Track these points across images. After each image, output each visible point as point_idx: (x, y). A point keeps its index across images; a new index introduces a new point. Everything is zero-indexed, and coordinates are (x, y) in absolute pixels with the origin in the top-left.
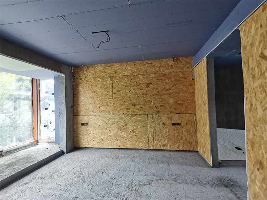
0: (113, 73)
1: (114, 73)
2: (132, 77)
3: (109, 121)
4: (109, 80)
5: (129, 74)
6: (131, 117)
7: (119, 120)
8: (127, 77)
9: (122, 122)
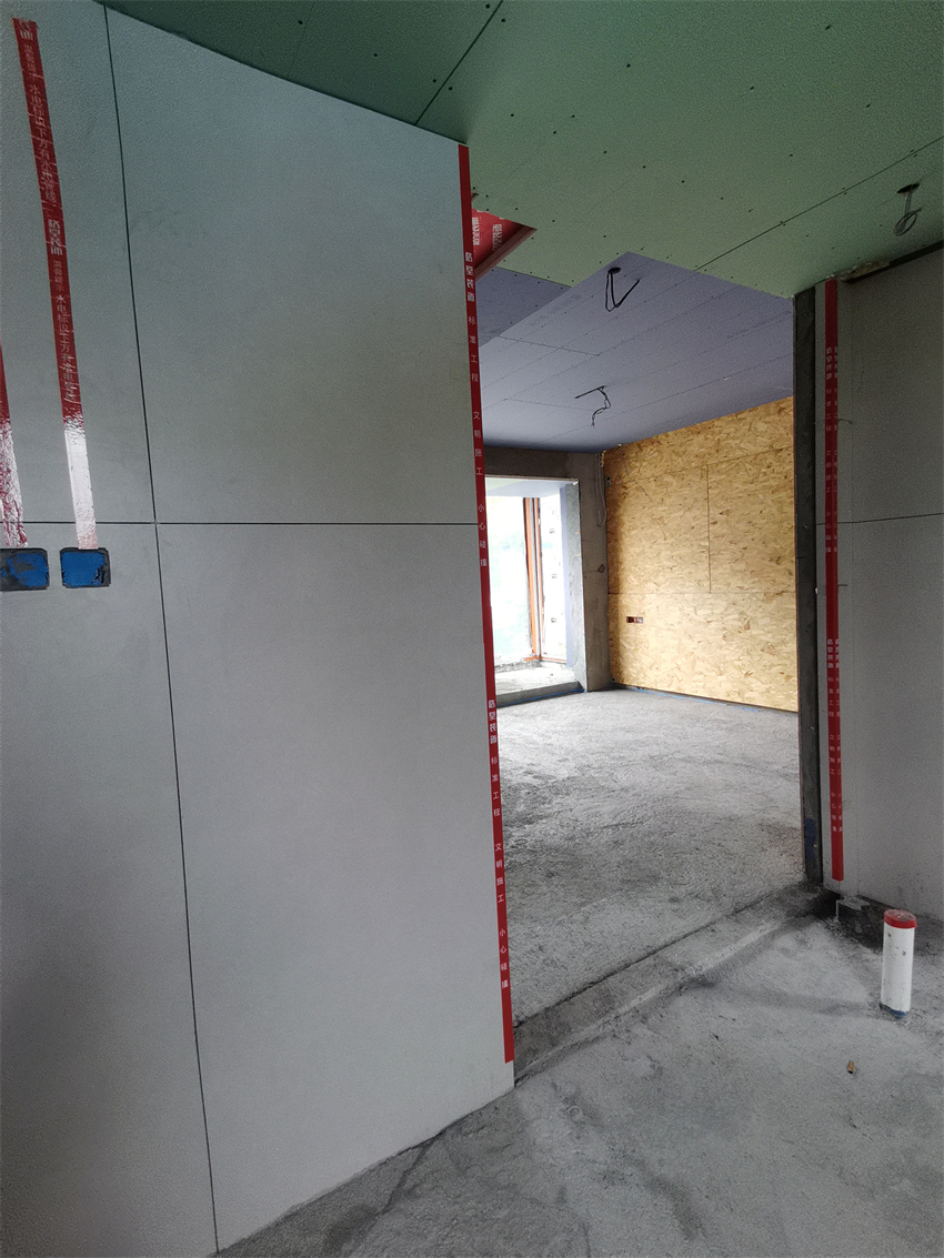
0: (710, 454)
1: (713, 451)
2: (770, 459)
3: (699, 612)
4: (698, 479)
5: (760, 450)
6: (763, 601)
7: (726, 610)
8: (755, 459)
9: (737, 616)
